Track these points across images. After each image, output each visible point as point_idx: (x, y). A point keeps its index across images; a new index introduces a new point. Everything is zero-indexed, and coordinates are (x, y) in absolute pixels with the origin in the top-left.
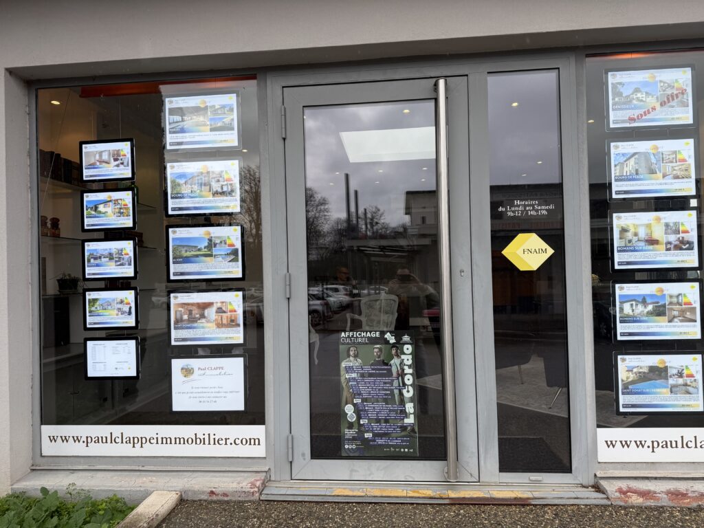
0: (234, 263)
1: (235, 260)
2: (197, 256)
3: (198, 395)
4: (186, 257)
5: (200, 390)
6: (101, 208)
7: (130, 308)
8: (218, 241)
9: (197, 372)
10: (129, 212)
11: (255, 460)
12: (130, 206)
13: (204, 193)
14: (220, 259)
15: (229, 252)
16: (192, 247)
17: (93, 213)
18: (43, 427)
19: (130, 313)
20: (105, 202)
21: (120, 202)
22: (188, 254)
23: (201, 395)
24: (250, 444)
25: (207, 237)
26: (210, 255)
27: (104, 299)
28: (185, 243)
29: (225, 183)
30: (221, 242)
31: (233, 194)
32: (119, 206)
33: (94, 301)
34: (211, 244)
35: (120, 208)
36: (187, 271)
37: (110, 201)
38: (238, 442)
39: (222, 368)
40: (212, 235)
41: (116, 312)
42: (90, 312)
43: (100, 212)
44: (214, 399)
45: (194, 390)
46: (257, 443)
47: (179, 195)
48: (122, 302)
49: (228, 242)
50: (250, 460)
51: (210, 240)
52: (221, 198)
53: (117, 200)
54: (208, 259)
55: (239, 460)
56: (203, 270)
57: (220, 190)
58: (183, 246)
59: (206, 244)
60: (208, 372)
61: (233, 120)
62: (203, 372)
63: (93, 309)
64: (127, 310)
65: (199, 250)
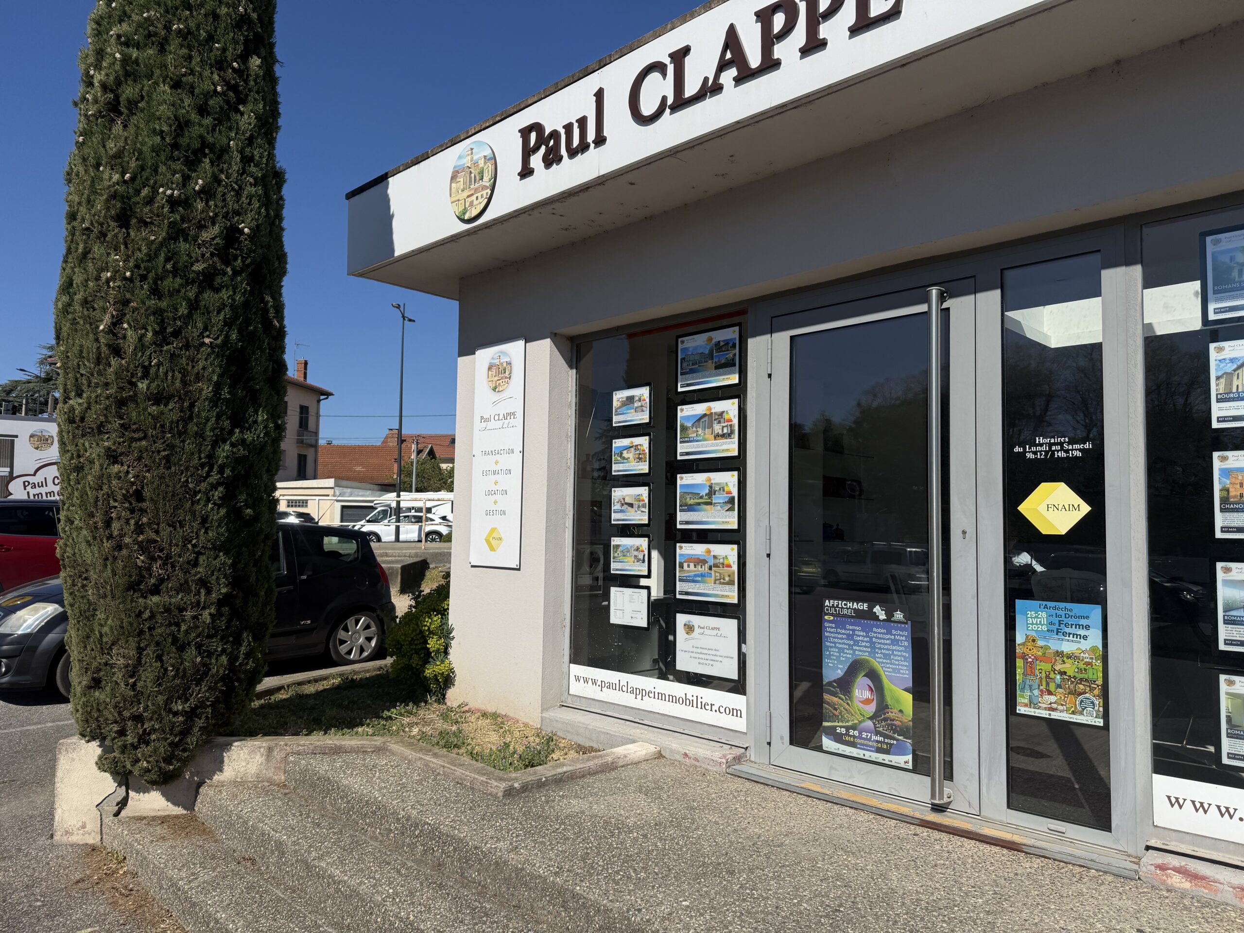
0: (731, 512)
1: (731, 509)
2: (699, 504)
3: (697, 655)
4: (691, 505)
5: (699, 650)
6: (625, 454)
7: (644, 556)
8: (717, 489)
9: (697, 630)
10: (646, 458)
11: (737, 734)
12: (647, 451)
13: (707, 436)
14: (719, 508)
15: (726, 500)
16: (695, 494)
17: (619, 458)
18: (571, 665)
19: (644, 561)
20: (628, 448)
21: (639, 447)
22: (692, 502)
23: (701, 656)
24: (733, 715)
25: (708, 484)
26: (710, 504)
27: (625, 545)
28: (691, 490)
29: (726, 424)
30: (720, 489)
31: (732, 436)
32: (638, 452)
33: (618, 546)
34: (712, 492)
35: (640, 454)
36: (691, 519)
37: (632, 447)
38: (722, 710)
39: (719, 629)
40: (712, 482)
41: (633, 559)
42: (614, 558)
43: (624, 458)
44: (712, 663)
45: (695, 650)
46: (739, 715)
47: (686, 439)
48: (637, 549)
49: (726, 489)
50: (731, 733)
51: (711, 487)
52: (722, 441)
53: (637, 445)
54: (708, 507)
55: (722, 730)
56: (704, 520)
57: (720, 432)
58: (688, 493)
59: (707, 491)
60: (707, 632)
61: (735, 355)
62: (702, 631)
63: (616, 555)
64: (642, 558)
65: (701, 497)
